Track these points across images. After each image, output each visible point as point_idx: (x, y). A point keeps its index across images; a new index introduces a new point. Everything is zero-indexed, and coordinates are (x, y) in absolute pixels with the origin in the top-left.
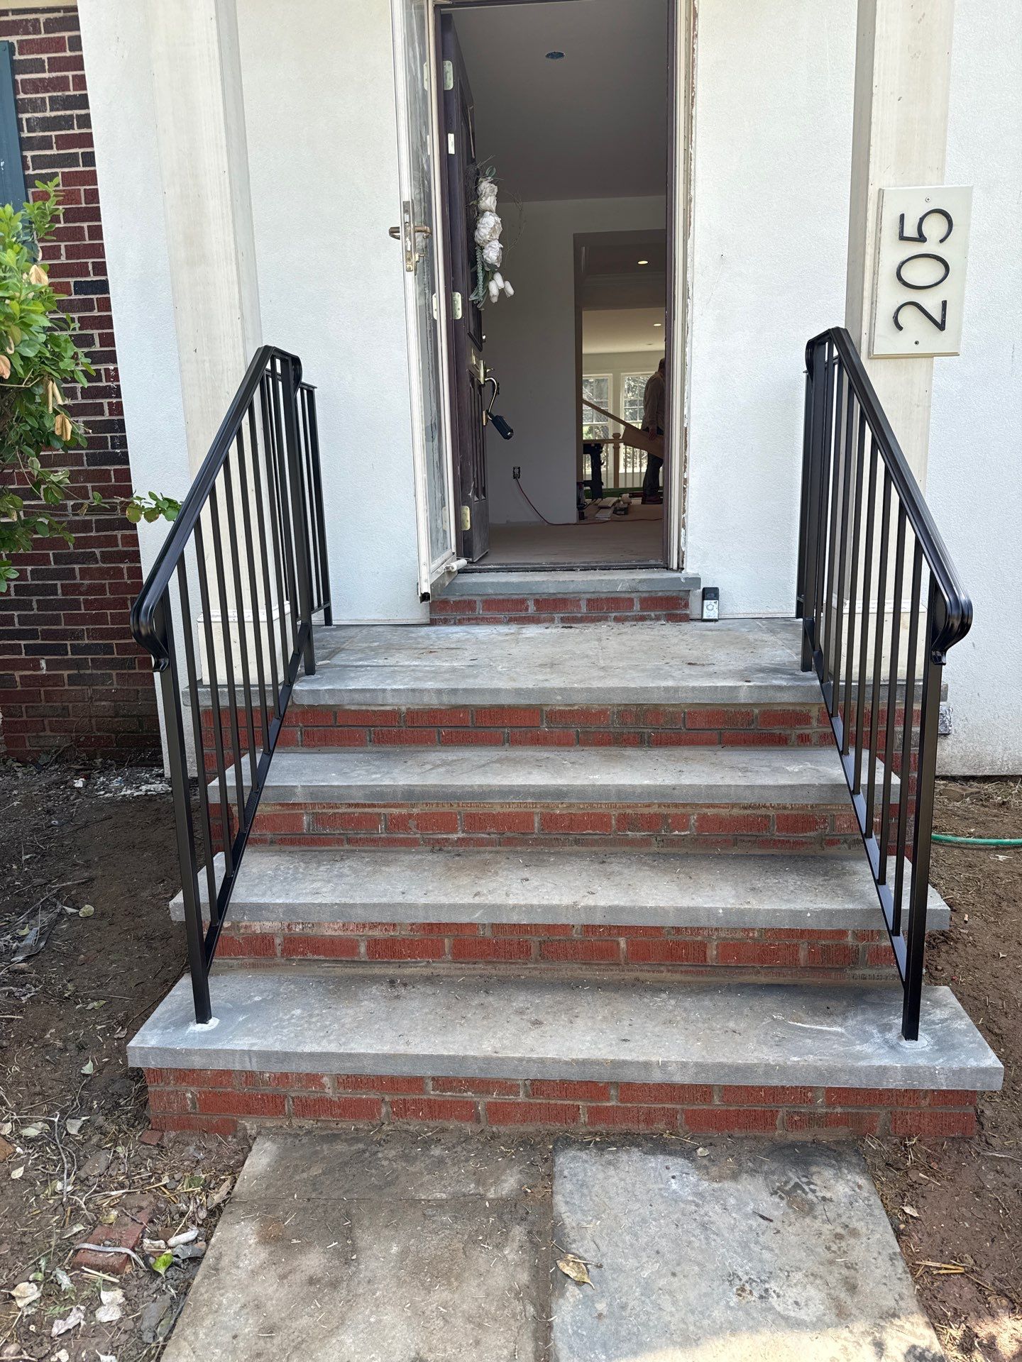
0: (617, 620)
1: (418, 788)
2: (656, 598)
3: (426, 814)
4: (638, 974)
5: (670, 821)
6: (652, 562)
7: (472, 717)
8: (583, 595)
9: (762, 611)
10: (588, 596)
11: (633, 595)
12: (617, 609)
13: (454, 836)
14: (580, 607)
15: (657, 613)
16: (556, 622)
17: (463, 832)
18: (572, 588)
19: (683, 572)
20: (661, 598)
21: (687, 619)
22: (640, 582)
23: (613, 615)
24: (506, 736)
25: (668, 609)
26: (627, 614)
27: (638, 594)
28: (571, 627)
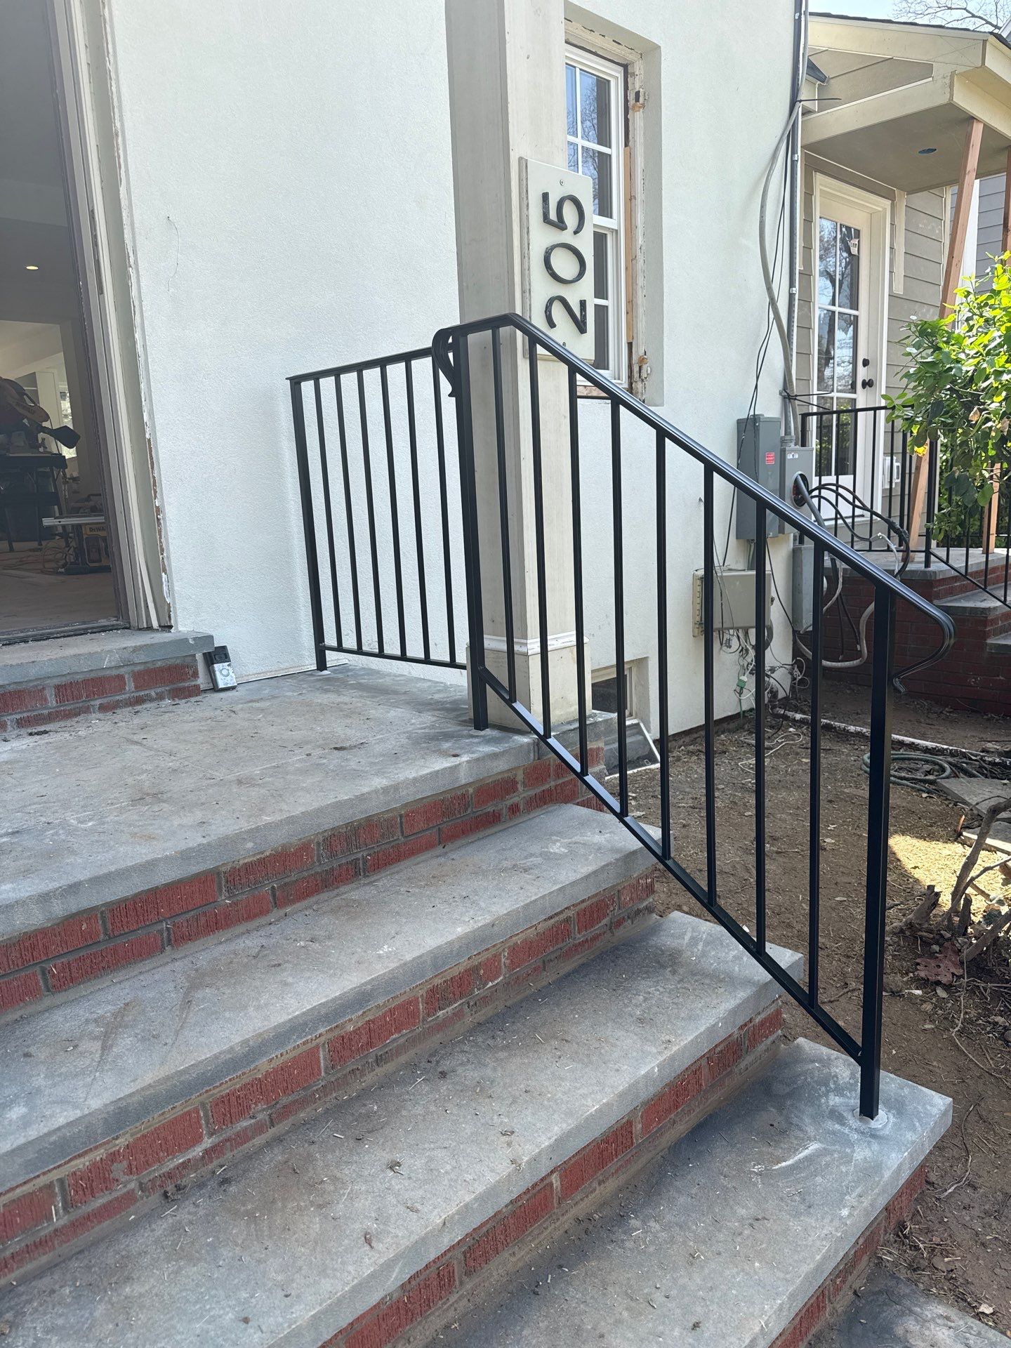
0: (103, 708)
1: (135, 1099)
2: (155, 670)
3: (144, 1136)
4: (573, 1212)
5: (482, 972)
6: (103, 622)
7: (104, 923)
8: (48, 682)
9: (273, 668)
10: (56, 681)
11: (122, 671)
12: (102, 694)
13: (198, 1151)
14: (46, 700)
15: (159, 690)
16: (9, 728)
17: (211, 1134)
18: (33, 672)
19: (172, 630)
20: (161, 669)
21: (196, 691)
22: (134, 651)
23: (98, 702)
24: (165, 934)
25: (172, 682)
26: (118, 698)
27: (129, 669)
28: (45, 732)
